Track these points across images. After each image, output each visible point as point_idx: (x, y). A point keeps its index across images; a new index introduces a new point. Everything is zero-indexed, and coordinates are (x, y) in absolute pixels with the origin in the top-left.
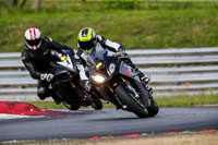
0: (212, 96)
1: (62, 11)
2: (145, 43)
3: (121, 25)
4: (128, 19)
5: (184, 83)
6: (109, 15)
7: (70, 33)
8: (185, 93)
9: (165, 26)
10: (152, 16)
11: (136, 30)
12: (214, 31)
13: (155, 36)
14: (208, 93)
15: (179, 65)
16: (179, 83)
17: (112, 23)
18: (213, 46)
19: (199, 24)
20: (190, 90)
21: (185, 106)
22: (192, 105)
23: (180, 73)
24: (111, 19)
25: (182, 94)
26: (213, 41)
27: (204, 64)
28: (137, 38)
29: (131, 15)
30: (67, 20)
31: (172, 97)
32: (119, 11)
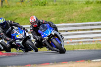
0: (83, 45)
1: (12, 7)
4: (43, 10)
5: (70, 39)
7: (16, 17)
8: (70, 44)
9: (60, 13)
11: (47, 15)
13: (56, 17)
14: (81, 44)
15: (67, 31)
16: (67, 40)
17: (35, 12)
18: (83, 22)
19: (76, 12)
23: (68, 35)
27: (79, 30)
29: (45, 8)
30: (14, 11)
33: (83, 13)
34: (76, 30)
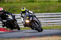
0: (56, 26)
1: (14, 3)
2: (37, 12)
3: (30, 7)
4: (32, 5)
5: (48, 23)
6: (27, 4)
7: (16, 9)
8: (48, 26)
9: (43, 7)
10: (39, 4)
11: (34, 8)
12: (56, 8)
13: (40, 10)
15: (47, 18)
16: (47, 23)
17: (28, 6)
18: (56, 12)
19: (52, 6)
20: (50, 25)
21: (48, 29)
22: (50, 29)
23: (47, 20)
24: (28, 5)
25: (47, 26)
26: (56, 11)
27: (54, 17)
28: (35, 10)
29: (33, 4)
30: (15, 5)
31: (45, 27)
32: (30, 3)
33: (56, 7)
34: (52, 17)
